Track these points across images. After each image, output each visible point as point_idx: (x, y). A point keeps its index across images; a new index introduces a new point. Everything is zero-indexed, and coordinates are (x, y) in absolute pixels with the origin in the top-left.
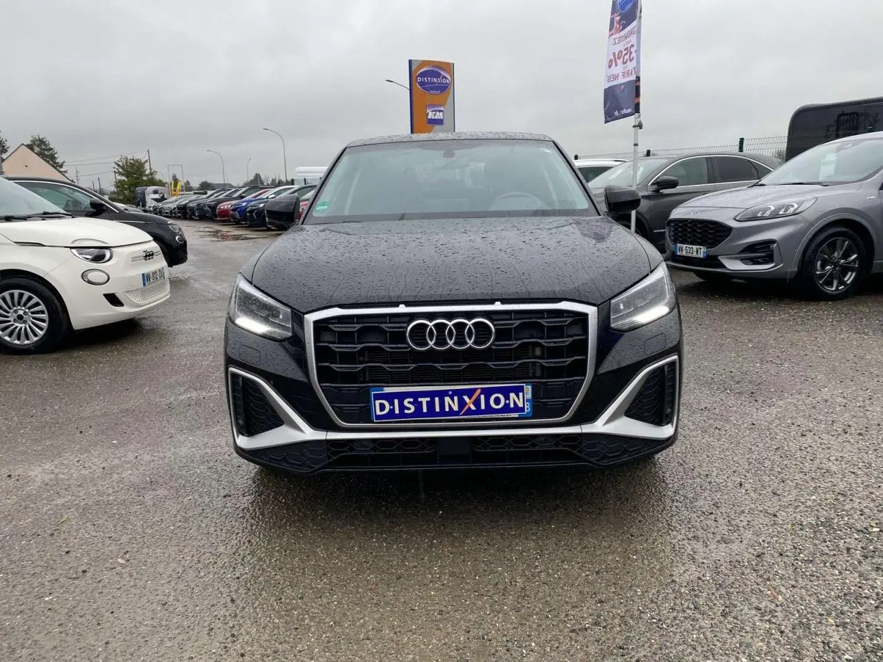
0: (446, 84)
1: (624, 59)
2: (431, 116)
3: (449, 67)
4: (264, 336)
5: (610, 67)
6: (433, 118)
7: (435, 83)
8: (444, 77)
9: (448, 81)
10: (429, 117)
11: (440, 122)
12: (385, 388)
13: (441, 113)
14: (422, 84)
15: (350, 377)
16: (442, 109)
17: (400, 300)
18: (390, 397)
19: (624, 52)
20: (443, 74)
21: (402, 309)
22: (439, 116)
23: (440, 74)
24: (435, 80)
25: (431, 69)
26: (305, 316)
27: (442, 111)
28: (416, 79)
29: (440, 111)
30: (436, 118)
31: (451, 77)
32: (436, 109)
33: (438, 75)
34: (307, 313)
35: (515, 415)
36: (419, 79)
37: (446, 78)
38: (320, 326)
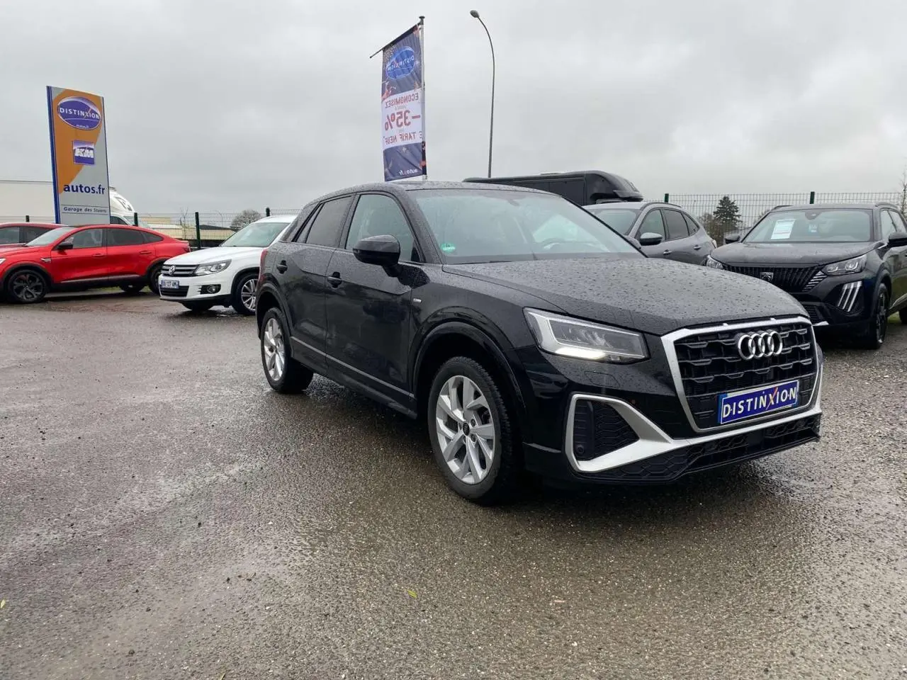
0: (95, 118)
1: (397, 122)
2: (78, 153)
3: (99, 101)
4: (601, 361)
5: (387, 129)
6: (82, 155)
7: (83, 117)
8: (93, 111)
9: (97, 117)
10: (77, 155)
11: (90, 161)
12: (728, 394)
13: (91, 151)
14: (64, 115)
15: (705, 387)
16: (92, 147)
17: (723, 320)
18: (730, 401)
19: (397, 116)
20: (92, 107)
21: (726, 327)
22: (89, 154)
23: (89, 108)
24: (82, 113)
25: (76, 100)
26: (662, 338)
27: (92, 149)
28: (58, 109)
29: (90, 149)
30: (85, 156)
31: (101, 113)
32: (86, 146)
33: (85, 108)
34: (663, 335)
35: (790, 406)
36: (62, 110)
37: (96, 113)
38: (679, 345)
